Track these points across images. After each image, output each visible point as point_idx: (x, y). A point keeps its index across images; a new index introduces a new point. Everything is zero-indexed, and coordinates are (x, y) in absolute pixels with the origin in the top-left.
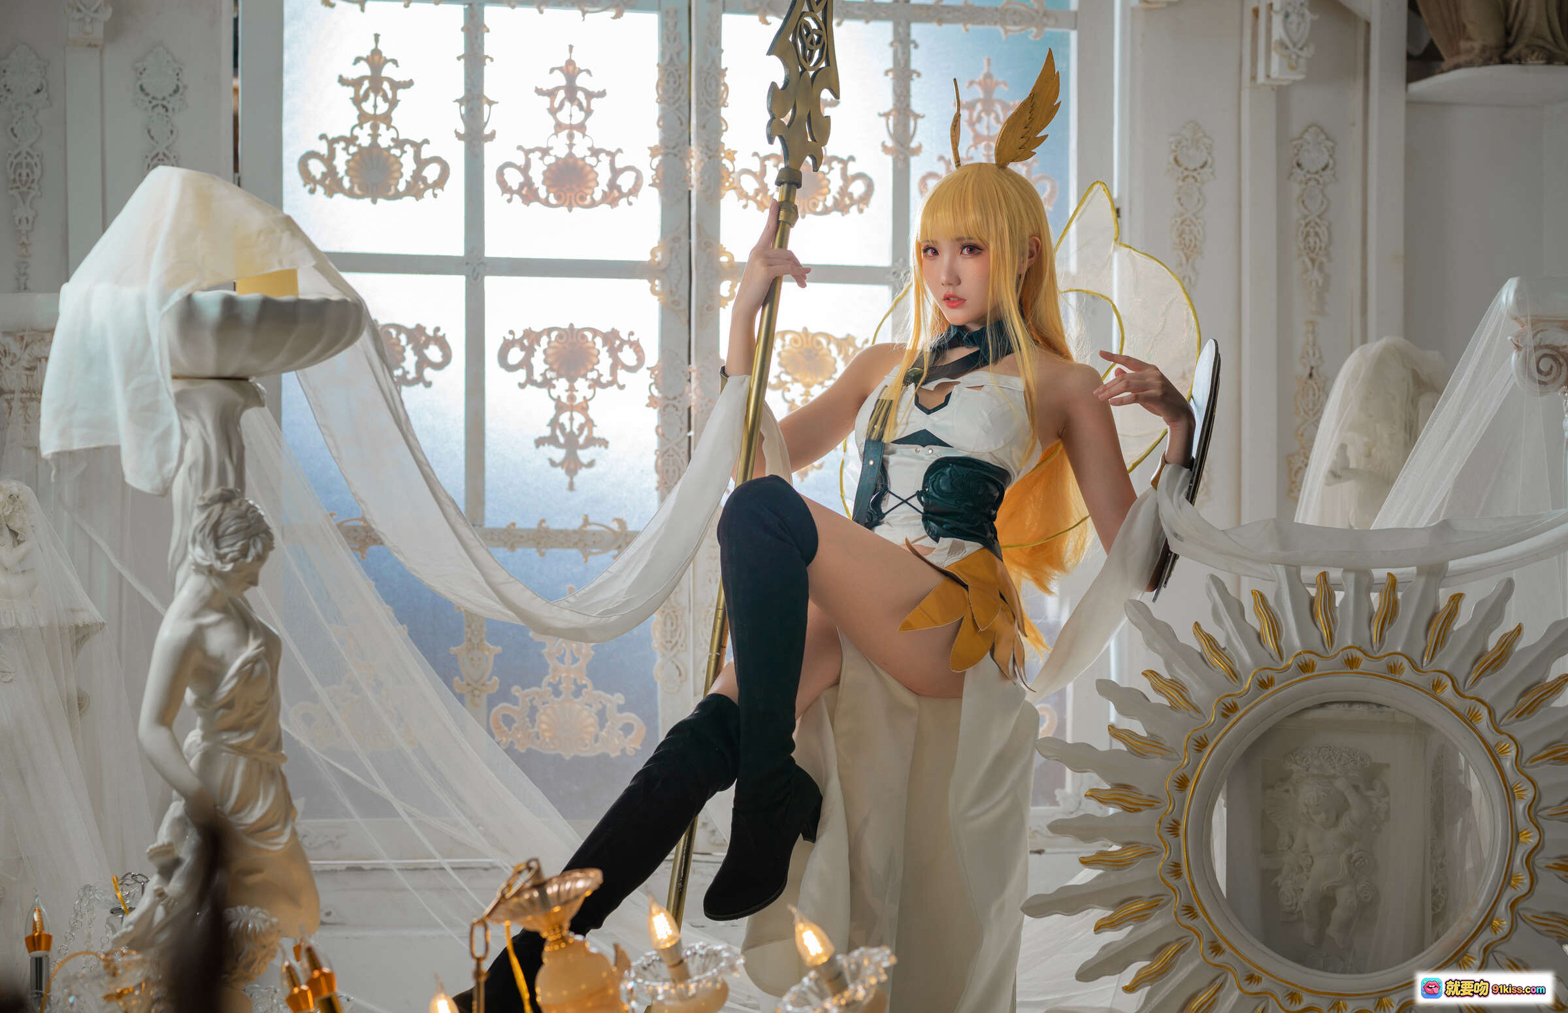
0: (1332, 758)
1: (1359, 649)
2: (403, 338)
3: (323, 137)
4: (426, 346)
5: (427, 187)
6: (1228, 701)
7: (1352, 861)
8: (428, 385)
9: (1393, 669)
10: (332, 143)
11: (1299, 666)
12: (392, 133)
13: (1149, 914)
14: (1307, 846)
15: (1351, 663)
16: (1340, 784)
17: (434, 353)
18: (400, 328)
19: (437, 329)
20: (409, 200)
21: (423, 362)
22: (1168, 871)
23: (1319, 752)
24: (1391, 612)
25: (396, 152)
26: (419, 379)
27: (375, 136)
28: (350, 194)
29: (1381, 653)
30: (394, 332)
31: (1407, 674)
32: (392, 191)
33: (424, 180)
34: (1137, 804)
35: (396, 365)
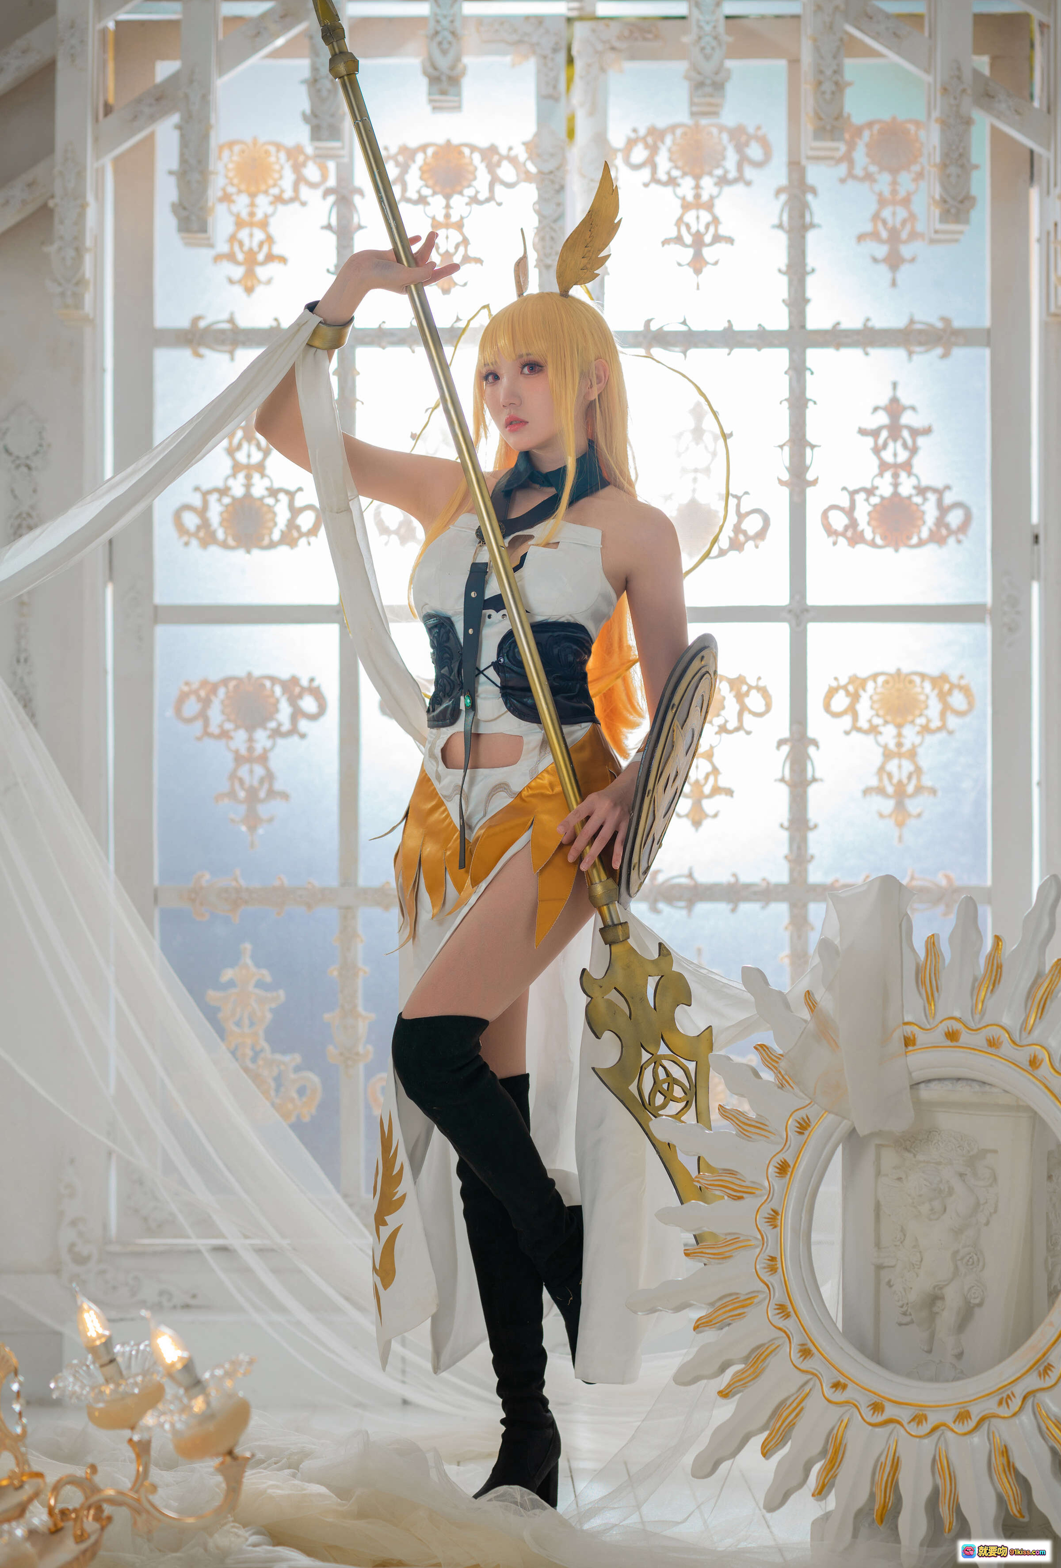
0: (939, 1143)
1: (960, 1020)
2: (278, 690)
3: (197, 489)
4: (300, 696)
5: (302, 535)
7: (959, 1258)
8: (303, 736)
9: (993, 1042)
10: (206, 494)
12: (266, 483)
13: (744, 1313)
14: (916, 1240)
15: (952, 1036)
16: (946, 1173)
17: (308, 704)
18: (273, 680)
19: (312, 680)
20: (284, 549)
21: (297, 714)
22: (765, 1265)
24: (995, 975)
25: (270, 501)
26: (293, 730)
27: (248, 486)
28: (225, 545)
29: (982, 1025)
30: (268, 684)
31: (1007, 1048)
32: (266, 541)
33: (298, 528)
34: (740, 1192)
35: (270, 717)
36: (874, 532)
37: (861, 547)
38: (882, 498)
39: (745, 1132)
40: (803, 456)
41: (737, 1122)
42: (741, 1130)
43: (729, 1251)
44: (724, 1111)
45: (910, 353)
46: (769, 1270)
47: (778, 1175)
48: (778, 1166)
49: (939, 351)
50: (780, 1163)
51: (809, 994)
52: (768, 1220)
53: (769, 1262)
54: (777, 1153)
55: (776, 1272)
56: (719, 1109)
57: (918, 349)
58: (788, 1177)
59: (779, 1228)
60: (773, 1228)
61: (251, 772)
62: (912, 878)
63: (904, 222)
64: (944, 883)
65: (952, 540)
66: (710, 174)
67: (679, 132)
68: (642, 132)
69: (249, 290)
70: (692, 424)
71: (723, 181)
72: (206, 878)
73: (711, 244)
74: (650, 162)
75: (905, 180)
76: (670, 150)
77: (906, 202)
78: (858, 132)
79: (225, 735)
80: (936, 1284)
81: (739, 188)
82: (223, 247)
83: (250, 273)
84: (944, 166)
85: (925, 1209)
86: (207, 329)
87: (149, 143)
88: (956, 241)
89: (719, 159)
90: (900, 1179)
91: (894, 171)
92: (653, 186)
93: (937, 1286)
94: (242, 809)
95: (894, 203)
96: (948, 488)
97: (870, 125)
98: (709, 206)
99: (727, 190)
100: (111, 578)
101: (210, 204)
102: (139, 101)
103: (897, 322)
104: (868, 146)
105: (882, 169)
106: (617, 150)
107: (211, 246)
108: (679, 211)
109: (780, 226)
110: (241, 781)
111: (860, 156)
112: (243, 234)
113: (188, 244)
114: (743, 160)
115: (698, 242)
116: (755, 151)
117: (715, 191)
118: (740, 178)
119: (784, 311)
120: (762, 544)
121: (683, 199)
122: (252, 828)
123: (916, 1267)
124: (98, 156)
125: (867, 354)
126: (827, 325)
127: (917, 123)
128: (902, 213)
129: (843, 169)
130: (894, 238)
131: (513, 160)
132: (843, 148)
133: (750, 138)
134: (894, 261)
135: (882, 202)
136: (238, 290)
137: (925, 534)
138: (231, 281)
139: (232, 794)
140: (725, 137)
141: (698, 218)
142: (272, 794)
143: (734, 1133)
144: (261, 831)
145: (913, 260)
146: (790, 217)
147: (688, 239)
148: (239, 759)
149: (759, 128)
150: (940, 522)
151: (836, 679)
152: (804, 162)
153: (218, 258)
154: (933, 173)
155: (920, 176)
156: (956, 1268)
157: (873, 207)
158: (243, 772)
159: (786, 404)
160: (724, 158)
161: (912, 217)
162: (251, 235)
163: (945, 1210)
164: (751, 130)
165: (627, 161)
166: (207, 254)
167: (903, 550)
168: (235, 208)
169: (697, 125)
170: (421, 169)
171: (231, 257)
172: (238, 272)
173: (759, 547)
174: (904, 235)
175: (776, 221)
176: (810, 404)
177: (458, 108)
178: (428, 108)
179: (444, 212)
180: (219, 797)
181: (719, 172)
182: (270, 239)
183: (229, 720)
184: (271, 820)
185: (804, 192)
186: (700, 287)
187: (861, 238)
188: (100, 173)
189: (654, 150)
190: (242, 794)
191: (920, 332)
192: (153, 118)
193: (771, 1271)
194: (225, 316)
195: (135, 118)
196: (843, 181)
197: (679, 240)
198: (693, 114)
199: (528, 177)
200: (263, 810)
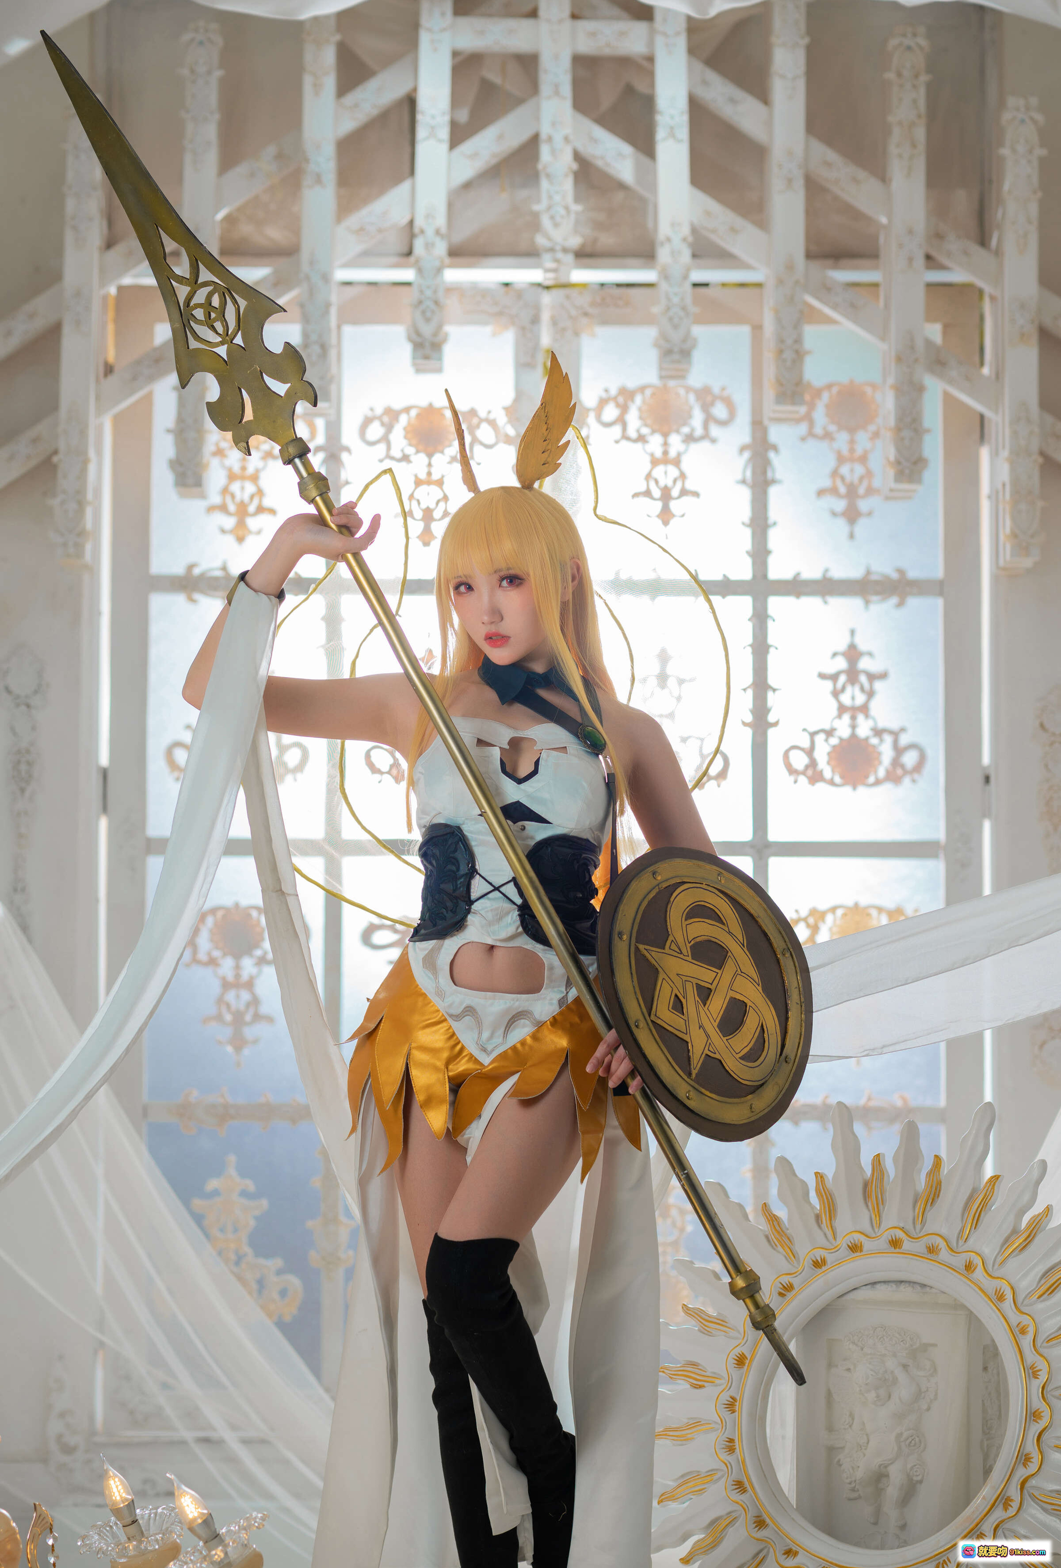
0: (885, 1338)
1: (902, 1229)
2: (264, 920)
6: (785, 1280)
7: (902, 1439)
9: (932, 1250)
11: (849, 1246)
13: (705, 1489)
14: (864, 1424)
15: (895, 1243)
16: (891, 1364)
18: (260, 910)
22: (724, 1446)
23: (874, 1332)
24: (934, 1191)
29: (922, 1234)
30: (254, 914)
31: (944, 1254)
34: (703, 1381)
35: (257, 945)
36: (833, 771)
37: (820, 785)
38: (841, 739)
39: (706, 1328)
40: (764, 699)
41: (699, 1319)
42: (704, 1327)
43: (691, 1433)
44: (687, 1309)
45: (867, 602)
46: (728, 1450)
47: (736, 1366)
48: (737, 1358)
49: (894, 600)
50: (739, 1356)
51: (766, 1206)
52: (727, 1406)
53: (727, 1443)
54: (736, 1347)
55: (734, 1452)
56: (683, 1308)
57: (874, 598)
58: (746, 1367)
59: (737, 1413)
60: (732, 1413)
61: (238, 997)
62: (869, 1099)
63: (861, 479)
64: (899, 1103)
65: (907, 780)
66: (678, 431)
67: (648, 392)
68: (613, 392)
69: (240, 540)
70: (657, 670)
71: (690, 439)
72: (195, 1095)
73: (679, 497)
74: (621, 421)
75: (863, 440)
76: (640, 409)
77: (863, 459)
78: (818, 393)
79: (212, 962)
80: (882, 1463)
81: (705, 444)
82: (215, 499)
83: (241, 524)
84: (898, 429)
85: (872, 1396)
86: (202, 576)
87: (148, 400)
88: (910, 498)
89: (685, 418)
90: (849, 1370)
91: (852, 431)
92: (624, 443)
93: (882, 1465)
94: (228, 1032)
95: (852, 460)
96: (903, 730)
97: (829, 387)
98: (677, 462)
99: (694, 447)
100: (105, 809)
101: (205, 460)
102: (138, 362)
103: (855, 573)
104: (827, 407)
105: (841, 427)
106: (588, 410)
107: (203, 496)
108: (648, 466)
109: (743, 482)
110: (228, 1006)
111: (820, 415)
112: (235, 487)
113: (183, 496)
114: (709, 419)
115: (666, 495)
116: (720, 411)
117: (681, 447)
118: (706, 436)
119: (748, 562)
120: (724, 783)
121: (652, 455)
122: (238, 1049)
123: (863, 1448)
124: (100, 412)
125: (826, 602)
126: (788, 575)
127: (874, 386)
128: (859, 470)
129: (803, 428)
130: (852, 493)
131: (492, 423)
132: (803, 410)
133: (715, 398)
134: (852, 515)
135: (841, 459)
136: (230, 539)
137: (881, 773)
138: (223, 531)
139: (219, 1018)
140: (692, 398)
141: (666, 473)
142: (257, 1017)
143: (697, 1329)
144: (246, 1052)
145: (870, 514)
146: (754, 473)
147: (657, 493)
148: (226, 985)
149: (723, 389)
150: (896, 762)
151: (797, 911)
152: (766, 422)
153: (211, 509)
154: (888, 435)
155: (876, 435)
156: (900, 1448)
157: (832, 463)
158: (230, 996)
159: (750, 650)
160: (690, 416)
161: (869, 474)
162: (243, 488)
163: (890, 1397)
164: (716, 390)
165: (598, 418)
166: (201, 504)
167: (861, 789)
168: (227, 462)
169: (665, 386)
170: (405, 429)
171: (223, 508)
172: (229, 522)
173: (721, 786)
174: (861, 491)
175: (739, 477)
176: (772, 650)
177: (439, 370)
178: (411, 370)
179: (426, 470)
180: (206, 1020)
181: (686, 430)
182: (260, 493)
183: (217, 948)
184: (256, 1041)
185: (766, 450)
186: (668, 537)
187: (821, 493)
188: (100, 429)
189: (624, 409)
190: (228, 1017)
191: (877, 582)
192: (152, 378)
193: (730, 1451)
194: (218, 564)
195: (134, 378)
196: (803, 439)
197: (648, 493)
198: (661, 377)
199: (508, 440)
200: (249, 1032)
